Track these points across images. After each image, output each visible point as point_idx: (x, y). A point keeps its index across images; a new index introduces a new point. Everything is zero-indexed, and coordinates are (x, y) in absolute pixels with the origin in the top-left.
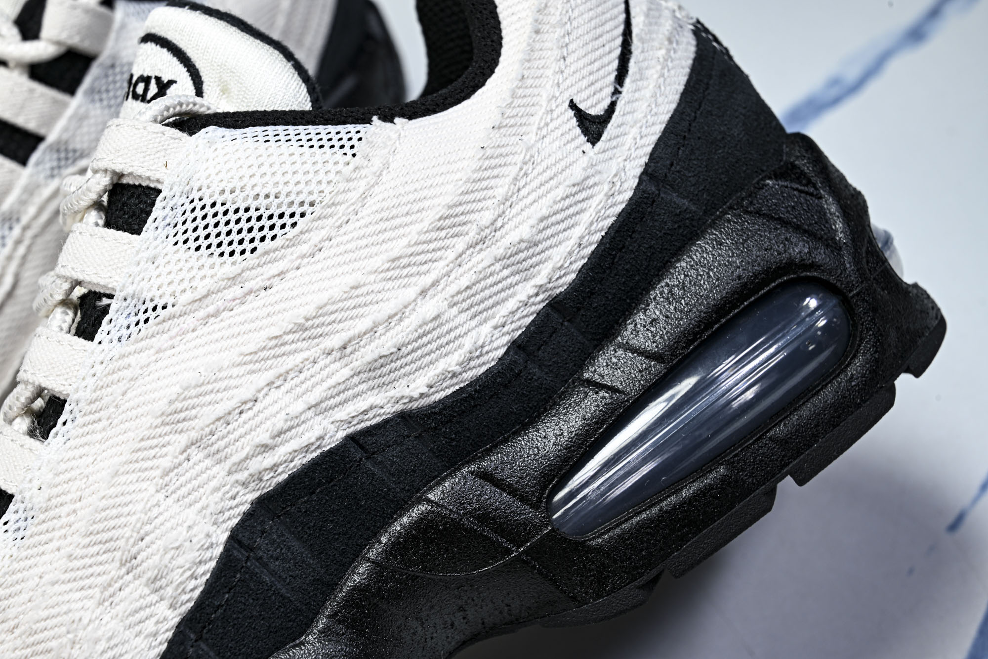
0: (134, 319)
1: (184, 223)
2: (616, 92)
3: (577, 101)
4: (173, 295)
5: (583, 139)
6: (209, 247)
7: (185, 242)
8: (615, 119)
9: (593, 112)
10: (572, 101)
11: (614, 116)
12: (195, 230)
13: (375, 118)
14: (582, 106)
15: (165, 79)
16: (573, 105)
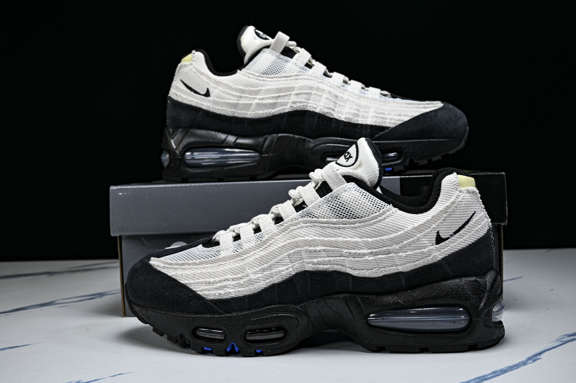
0: (308, 215)
1: (332, 202)
2: (452, 235)
3: (440, 232)
4: (319, 216)
5: (435, 242)
6: (333, 211)
7: (329, 206)
8: (446, 242)
9: (442, 237)
10: (438, 231)
11: (447, 241)
12: (333, 205)
13: (391, 205)
14: (440, 234)
15: (351, 156)
16: (438, 233)
